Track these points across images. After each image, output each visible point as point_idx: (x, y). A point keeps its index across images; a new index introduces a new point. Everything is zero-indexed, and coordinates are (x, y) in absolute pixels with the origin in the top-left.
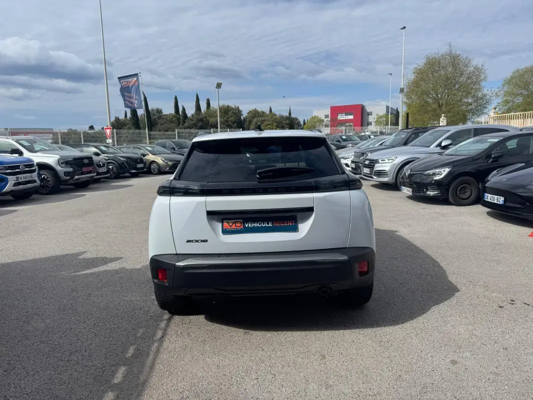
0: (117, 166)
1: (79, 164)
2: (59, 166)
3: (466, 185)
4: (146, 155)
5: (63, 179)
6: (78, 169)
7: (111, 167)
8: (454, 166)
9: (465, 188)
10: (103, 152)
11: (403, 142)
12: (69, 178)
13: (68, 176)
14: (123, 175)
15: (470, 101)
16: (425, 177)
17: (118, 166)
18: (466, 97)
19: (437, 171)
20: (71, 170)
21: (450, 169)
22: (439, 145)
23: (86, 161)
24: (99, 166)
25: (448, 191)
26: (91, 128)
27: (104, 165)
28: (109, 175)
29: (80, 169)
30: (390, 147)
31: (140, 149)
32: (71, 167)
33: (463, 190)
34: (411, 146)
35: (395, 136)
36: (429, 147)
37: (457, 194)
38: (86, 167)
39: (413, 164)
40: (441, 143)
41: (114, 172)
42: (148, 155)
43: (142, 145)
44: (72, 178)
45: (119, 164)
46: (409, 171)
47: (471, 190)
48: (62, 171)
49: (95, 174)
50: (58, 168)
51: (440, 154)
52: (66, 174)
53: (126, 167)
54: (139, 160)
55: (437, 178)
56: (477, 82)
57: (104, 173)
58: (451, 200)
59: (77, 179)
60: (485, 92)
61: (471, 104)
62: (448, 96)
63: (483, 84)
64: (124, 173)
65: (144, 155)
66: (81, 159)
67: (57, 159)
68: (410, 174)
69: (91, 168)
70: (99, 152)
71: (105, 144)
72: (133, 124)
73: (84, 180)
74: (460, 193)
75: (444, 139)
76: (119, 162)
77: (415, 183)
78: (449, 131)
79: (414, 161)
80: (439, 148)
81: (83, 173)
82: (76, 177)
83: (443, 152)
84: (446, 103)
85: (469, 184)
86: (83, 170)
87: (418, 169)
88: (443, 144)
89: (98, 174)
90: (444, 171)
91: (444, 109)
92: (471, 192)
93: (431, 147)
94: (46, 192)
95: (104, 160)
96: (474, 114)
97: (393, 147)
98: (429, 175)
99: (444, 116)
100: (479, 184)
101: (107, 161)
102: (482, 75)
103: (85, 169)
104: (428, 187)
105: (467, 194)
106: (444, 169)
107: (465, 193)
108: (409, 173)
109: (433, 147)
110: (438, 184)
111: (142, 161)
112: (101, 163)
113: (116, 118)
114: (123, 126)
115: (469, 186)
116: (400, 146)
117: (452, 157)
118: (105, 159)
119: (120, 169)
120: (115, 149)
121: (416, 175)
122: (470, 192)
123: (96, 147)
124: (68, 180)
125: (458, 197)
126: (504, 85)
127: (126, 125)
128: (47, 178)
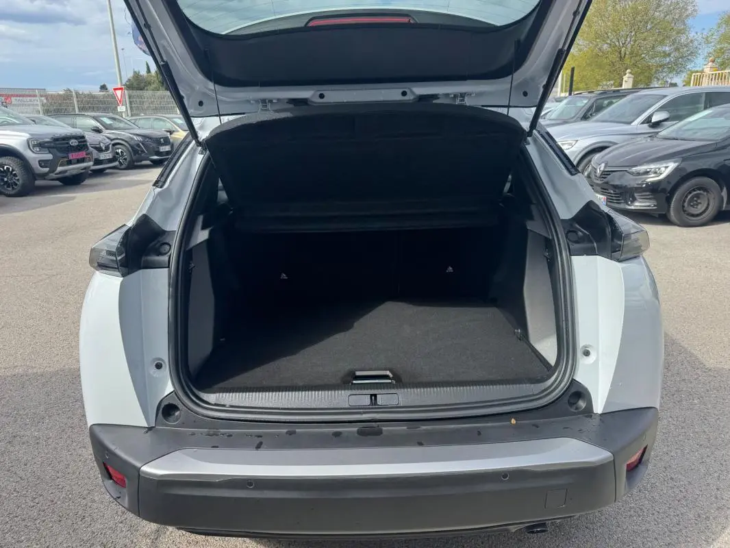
0: (128, 149)
1: (63, 147)
2: (29, 151)
3: (701, 192)
4: (174, 131)
5: (37, 172)
6: (60, 154)
7: (120, 150)
8: (684, 160)
9: (698, 196)
10: (107, 127)
11: (581, 114)
12: (47, 170)
13: (46, 167)
14: (139, 164)
15: (667, 49)
16: (631, 177)
17: (130, 149)
18: (662, 43)
19: (653, 166)
20: (49, 157)
21: (677, 164)
22: (648, 120)
23: (74, 143)
24: (99, 150)
25: (669, 200)
26: (103, 88)
27: (107, 148)
28: (116, 163)
29: (65, 155)
30: (558, 122)
31: (164, 121)
32: (50, 152)
33: (695, 201)
34: (597, 121)
35: (566, 104)
36: (630, 123)
37: (683, 206)
38: (75, 151)
39: (609, 153)
40: (650, 117)
41: (125, 159)
42: (178, 131)
43: (167, 116)
44: (52, 171)
45: (132, 147)
46: (603, 165)
47: (709, 200)
48: (35, 158)
49: (91, 163)
50: (29, 154)
51: (652, 136)
52: (43, 163)
53: (143, 151)
54: (162, 140)
55: (651, 179)
56: (681, 20)
57: (110, 161)
58: (673, 215)
59: (60, 173)
60: (692, 35)
61: (669, 55)
62: (635, 41)
63: (689, 22)
64: (141, 161)
65: (171, 132)
66: (66, 139)
67: (26, 139)
68: (604, 171)
69: (82, 154)
70: (101, 127)
71: (111, 115)
72: (160, 82)
73: (75, 172)
74: (689, 204)
75: (657, 111)
76: (132, 143)
77: (615, 187)
78: (665, 96)
79: (609, 147)
80: (646, 125)
81: (70, 162)
82: (59, 169)
83: (657, 133)
84: (631, 53)
85: (705, 190)
86: (71, 158)
87: (618, 162)
88: (654, 119)
89: (97, 162)
90: (666, 167)
91: (627, 61)
92: (708, 204)
93: (633, 124)
94: (13, 192)
95: (107, 140)
96: (671, 70)
97: (565, 122)
98: (639, 174)
99: (630, 73)
100: (722, 189)
101: (113, 142)
102: (689, 8)
103: (73, 156)
104: (636, 195)
105: (700, 208)
106: (666, 163)
107: (697, 205)
108: (602, 169)
109: (637, 125)
110: (654, 190)
111: (167, 141)
112: (102, 145)
113: (135, 72)
114: (146, 86)
115: (705, 193)
116: (575, 121)
117: (675, 142)
118: (108, 138)
119: (135, 155)
120: (126, 123)
121: (614, 173)
122: (705, 205)
123: (95, 118)
124: (46, 174)
125: (684, 211)
126: (719, 26)
127: (150, 84)
128: (13, 170)
